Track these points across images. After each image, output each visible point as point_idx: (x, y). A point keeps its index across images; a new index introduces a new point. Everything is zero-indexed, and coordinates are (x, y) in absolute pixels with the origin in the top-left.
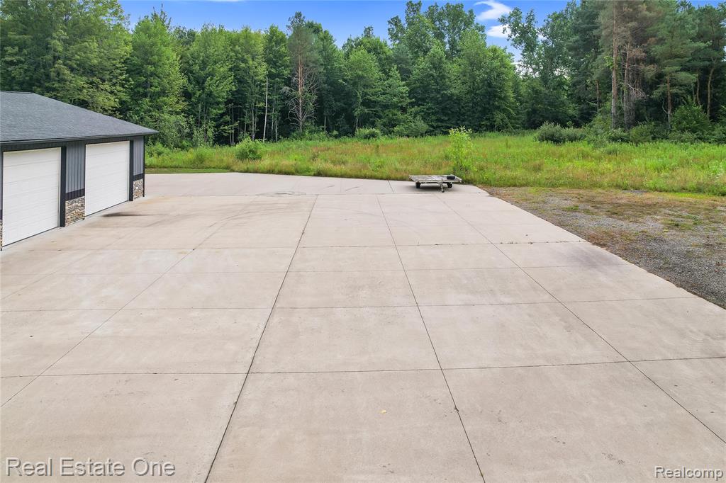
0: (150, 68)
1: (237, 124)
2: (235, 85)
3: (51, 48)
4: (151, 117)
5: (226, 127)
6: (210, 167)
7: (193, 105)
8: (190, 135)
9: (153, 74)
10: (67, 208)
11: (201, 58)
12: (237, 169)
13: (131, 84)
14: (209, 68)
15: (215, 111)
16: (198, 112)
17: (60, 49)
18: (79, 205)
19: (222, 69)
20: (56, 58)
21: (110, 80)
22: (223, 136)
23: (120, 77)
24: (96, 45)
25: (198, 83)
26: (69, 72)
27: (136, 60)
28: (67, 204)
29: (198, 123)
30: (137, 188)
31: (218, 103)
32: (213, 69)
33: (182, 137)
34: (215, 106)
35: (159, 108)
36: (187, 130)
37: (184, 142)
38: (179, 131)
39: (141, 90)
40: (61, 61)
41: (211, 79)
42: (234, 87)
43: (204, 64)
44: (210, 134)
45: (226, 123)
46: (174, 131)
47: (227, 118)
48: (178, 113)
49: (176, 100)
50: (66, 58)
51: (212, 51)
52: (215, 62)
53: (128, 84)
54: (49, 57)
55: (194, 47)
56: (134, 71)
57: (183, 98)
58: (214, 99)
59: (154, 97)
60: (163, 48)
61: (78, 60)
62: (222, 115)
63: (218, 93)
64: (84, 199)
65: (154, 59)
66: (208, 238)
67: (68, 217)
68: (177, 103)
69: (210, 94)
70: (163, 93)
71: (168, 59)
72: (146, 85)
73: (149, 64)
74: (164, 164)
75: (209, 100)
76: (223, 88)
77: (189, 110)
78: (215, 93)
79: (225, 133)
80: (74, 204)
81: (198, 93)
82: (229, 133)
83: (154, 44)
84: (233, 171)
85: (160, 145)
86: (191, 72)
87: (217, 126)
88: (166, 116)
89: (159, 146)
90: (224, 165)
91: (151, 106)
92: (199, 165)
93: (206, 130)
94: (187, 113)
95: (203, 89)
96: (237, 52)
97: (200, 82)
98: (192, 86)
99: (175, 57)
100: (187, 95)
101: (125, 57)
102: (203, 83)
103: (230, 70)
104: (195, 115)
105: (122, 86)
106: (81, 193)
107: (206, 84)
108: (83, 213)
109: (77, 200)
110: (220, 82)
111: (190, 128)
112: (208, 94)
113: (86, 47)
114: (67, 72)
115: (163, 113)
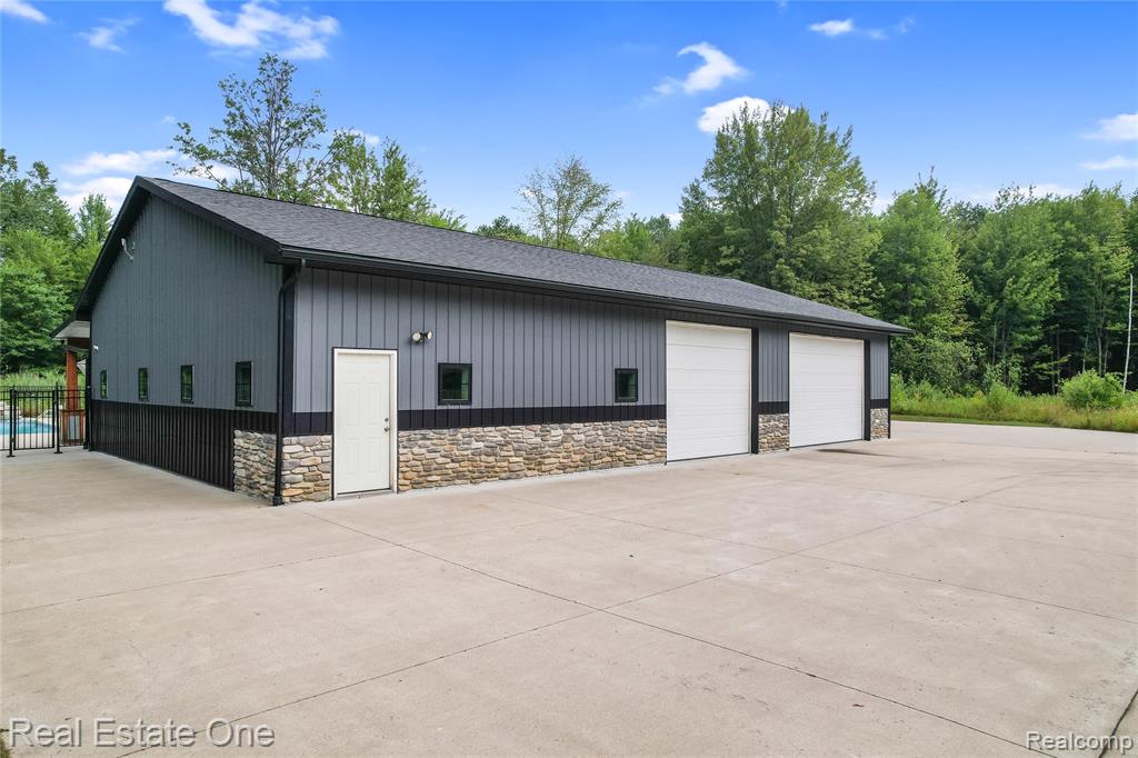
0: (909, 269)
1: (1065, 360)
2: (1062, 293)
3: (771, 243)
4: (913, 343)
5: (1044, 366)
6: (1012, 420)
7: (984, 327)
8: (978, 376)
9: (914, 278)
10: (760, 425)
11: (997, 248)
12: (1065, 423)
13: (881, 293)
14: (1011, 264)
15: (1022, 337)
16: (992, 339)
17: (782, 242)
18: (781, 425)
19: (1035, 263)
20: (777, 256)
21: (851, 288)
22: (1038, 380)
23: (865, 282)
24: (828, 232)
25: (992, 291)
26: (793, 274)
27: (887, 257)
28: (760, 420)
29: (993, 357)
30: (877, 421)
31: (1029, 324)
32: (1019, 265)
33: (964, 378)
34: (1022, 329)
35: (926, 331)
36: (973, 367)
37: (968, 386)
38: (960, 367)
39: (898, 303)
40: (782, 260)
41: (1015, 282)
42: (1060, 295)
43: (1002, 258)
44: (1014, 373)
45: (1044, 359)
46: (950, 366)
47: (1047, 349)
48: (955, 338)
49: (953, 318)
50: (791, 255)
51: (1016, 235)
52: (1023, 254)
53: (877, 292)
54: (769, 255)
55: (985, 230)
56: (885, 273)
57: (966, 316)
58: (1019, 316)
59: (917, 314)
60: (930, 234)
61: (804, 256)
62: (1037, 344)
63: (1028, 306)
64: (788, 417)
65: (916, 253)
66: (995, 491)
67: (763, 440)
68: (955, 323)
69: (1014, 308)
70: (932, 307)
71: (937, 251)
72: (905, 294)
73: (907, 262)
74: (930, 411)
75: (1012, 318)
76: (1038, 294)
77: (976, 335)
78: (1023, 307)
79: (1041, 374)
80: (772, 423)
81: (991, 308)
82: (1049, 376)
83: (914, 229)
84: (1057, 425)
85: (927, 383)
86: (980, 273)
87: (1027, 364)
88: (938, 343)
89: (926, 386)
90: (1040, 416)
91: (914, 328)
92: (993, 414)
93: (1007, 369)
94: (973, 339)
95: (1001, 300)
96: (1066, 234)
97: (994, 289)
98: (981, 295)
99: (949, 248)
100: (972, 310)
101: (872, 251)
102: (1002, 290)
103: (1053, 264)
104: (986, 344)
105: (867, 294)
106: (782, 407)
107: (1006, 290)
108: (786, 440)
109: (776, 416)
110: (1031, 287)
111: (977, 364)
112: (1010, 310)
113: (815, 237)
114: (791, 274)
115: (932, 337)
